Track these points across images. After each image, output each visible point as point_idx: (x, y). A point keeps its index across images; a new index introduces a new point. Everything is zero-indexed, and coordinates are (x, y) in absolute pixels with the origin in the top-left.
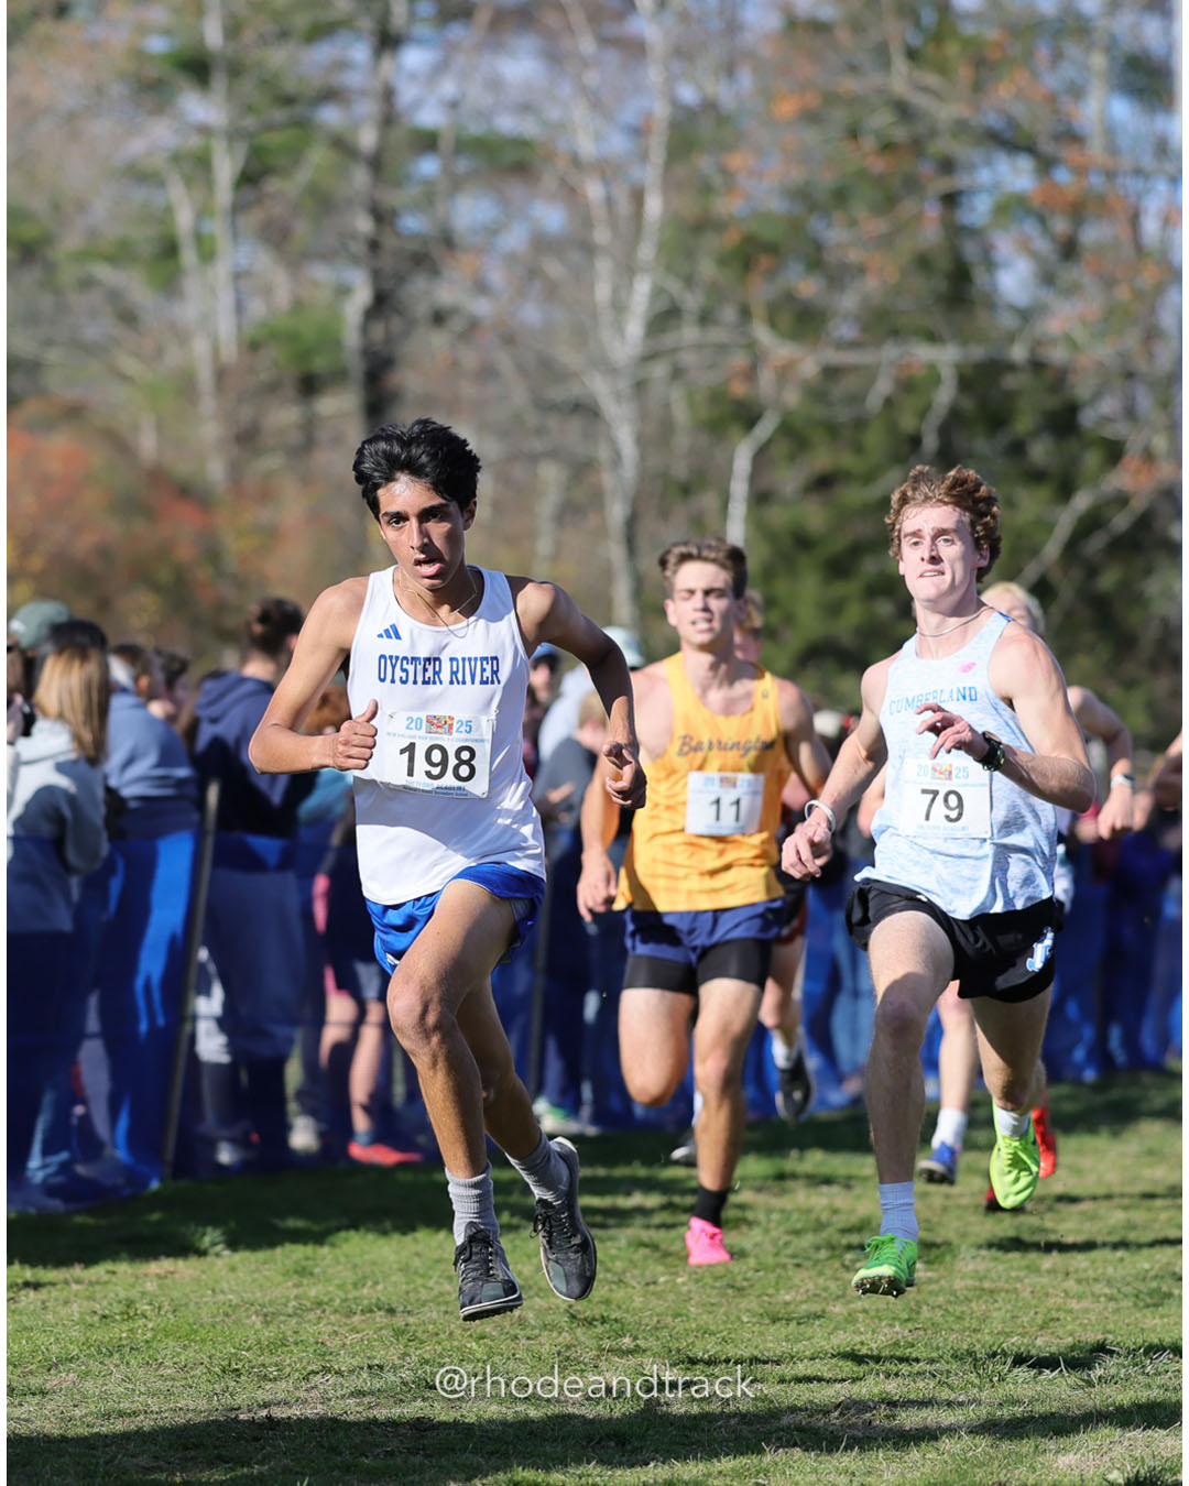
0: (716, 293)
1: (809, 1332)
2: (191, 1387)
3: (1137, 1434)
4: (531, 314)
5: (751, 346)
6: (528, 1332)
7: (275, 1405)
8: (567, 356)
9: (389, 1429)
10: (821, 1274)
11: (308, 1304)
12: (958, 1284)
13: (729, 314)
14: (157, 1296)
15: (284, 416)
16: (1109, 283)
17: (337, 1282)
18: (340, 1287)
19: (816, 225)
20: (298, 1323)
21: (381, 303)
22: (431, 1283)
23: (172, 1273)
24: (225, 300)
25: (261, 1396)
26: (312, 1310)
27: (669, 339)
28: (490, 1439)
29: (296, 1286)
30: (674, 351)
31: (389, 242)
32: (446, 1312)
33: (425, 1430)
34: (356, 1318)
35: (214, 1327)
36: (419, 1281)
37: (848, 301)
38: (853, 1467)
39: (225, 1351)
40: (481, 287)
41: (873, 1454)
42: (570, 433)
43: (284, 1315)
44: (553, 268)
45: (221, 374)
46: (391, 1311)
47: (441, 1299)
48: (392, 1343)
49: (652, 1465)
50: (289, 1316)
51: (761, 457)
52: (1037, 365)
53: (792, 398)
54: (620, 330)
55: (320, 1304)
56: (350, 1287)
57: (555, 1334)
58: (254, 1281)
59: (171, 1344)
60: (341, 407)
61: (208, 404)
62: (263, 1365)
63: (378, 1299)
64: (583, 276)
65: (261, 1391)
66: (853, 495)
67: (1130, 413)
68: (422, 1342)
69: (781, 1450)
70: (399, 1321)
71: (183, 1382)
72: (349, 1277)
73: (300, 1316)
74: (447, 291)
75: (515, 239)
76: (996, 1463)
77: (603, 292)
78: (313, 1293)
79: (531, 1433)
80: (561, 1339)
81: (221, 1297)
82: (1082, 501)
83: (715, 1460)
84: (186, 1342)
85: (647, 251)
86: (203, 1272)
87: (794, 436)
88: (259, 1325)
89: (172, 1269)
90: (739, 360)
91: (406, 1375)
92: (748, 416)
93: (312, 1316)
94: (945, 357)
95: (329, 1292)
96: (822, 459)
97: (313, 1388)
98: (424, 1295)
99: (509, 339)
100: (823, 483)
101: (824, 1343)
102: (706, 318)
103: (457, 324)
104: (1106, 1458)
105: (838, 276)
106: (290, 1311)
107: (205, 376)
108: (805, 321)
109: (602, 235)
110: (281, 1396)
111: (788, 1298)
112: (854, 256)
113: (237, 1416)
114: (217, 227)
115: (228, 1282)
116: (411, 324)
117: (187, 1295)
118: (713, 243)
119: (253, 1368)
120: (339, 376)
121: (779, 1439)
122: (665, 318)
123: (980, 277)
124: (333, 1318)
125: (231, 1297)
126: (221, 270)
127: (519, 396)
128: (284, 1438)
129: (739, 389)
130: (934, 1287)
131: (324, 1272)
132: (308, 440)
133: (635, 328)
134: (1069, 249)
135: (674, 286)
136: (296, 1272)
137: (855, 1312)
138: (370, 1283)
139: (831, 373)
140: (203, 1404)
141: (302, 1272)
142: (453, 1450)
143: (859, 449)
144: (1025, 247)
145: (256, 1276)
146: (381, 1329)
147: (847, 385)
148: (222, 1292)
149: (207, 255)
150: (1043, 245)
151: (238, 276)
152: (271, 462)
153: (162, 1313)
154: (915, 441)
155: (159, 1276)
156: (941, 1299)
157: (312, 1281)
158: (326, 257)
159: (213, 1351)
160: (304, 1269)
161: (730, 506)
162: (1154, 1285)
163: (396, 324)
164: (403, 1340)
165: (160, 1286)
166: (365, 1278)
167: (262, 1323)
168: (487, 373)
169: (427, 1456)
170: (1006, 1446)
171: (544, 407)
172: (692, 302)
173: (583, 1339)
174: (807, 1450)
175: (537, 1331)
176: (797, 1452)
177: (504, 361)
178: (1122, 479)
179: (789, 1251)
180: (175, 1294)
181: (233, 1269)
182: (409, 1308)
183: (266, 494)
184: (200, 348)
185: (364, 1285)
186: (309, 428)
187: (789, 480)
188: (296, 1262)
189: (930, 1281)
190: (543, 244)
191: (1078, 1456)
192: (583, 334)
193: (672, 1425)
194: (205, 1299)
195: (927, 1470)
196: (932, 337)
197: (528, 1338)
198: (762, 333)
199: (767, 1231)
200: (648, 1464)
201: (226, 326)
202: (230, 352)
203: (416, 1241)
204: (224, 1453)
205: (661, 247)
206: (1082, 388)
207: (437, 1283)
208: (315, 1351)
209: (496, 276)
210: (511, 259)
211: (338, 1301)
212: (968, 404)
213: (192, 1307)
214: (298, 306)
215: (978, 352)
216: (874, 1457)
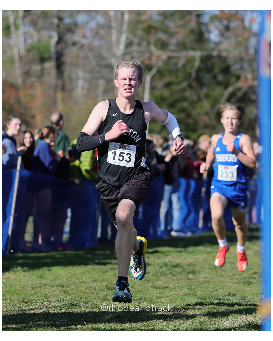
0: (142, 39)
1: (165, 291)
2: (14, 305)
3: (244, 316)
4: (96, 43)
5: (150, 51)
6: (96, 292)
7: (35, 309)
8: (105, 54)
9: (63, 315)
10: (167, 277)
11: (43, 285)
12: (201, 280)
13: (145, 44)
14: (6, 283)
15: (37, 68)
16: (237, 36)
17: (50, 279)
18: (51, 281)
19: (166, 22)
20: (40, 290)
21: (60, 40)
22: (73, 280)
23: (9, 277)
24: (21, 40)
25: (31, 307)
26: (44, 286)
27: (130, 49)
28: (87, 318)
29: (40, 280)
30: (131, 52)
31: (62, 26)
32: (76, 287)
33: (71, 316)
34: (55, 288)
35: (20, 291)
36: (70, 279)
37: (174, 41)
38: (175, 324)
39: (22, 296)
40: (84, 37)
41: (180, 321)
42: (106, 72)
43: (37, 287)
44: (102, 32)
45: (21, 58)
46: (63, 287)
47: (75, 284)
48: (63, 294)
49: (127, 324)
50: (38, 288)
51: (153, 78)
52: (219, 56)
53: (160, 64)
54: (118, 47)
55: (45, 285)
56: (53, 281)
57: (103, 292)
58: (29, 279)
59: (9, 295)
60: (50, 65)
61: (17, 64)
62: (32, 300)
63: (60, 283)
64: (109, 34)
65: (31, 306)
66: (175, 88)
67: (242, 68)
68: (71, 294)
69: (158, 320)
70: (65, 289)
71: (12, 304)
72: (53, 278)
73: (41, 288)
74: (76, 37)
75: (93, 25)
76: (210, 323)
77: (114, 38)
78: (44, 282)
79: (97, 316)
80: (104, 293)
81: (21, 283)
82: (230, 89)
83: (142, 323)
84: (13, 294)
85: (125, 28)
86: (17, 277)
87: (161, 73)
88: (31, 290)
89: (9, 276)
90: (147, 55)
91: (67, 302)
92: (150, 68)
93: (44, 288)
94: (197, 54)
95: (47, 282)
96: (167, 79)
97: (44, 305)
98: (71, 283)
99: (91, 49)
100: (168, 85)
101: (168, 294)
102: (139, 45)
103: (78, 46)
104: (236, 322)
105: (171, 34)
106: (38, 287)
107: (17, 58)
108: (163, 45)
109: (114, 24)
110: (36, 307)
111: (159, 283)
112: (175, 30)
113: (26, 312)
114: (19, 22)
115: (23, 279)
116: (67, 46)
117: (13, 283)
118: (140, 26)
119: (29, 300)
120: (49, 58)
121: (157, 318)
122: (129, 44)
123: (206, 35)
124: (49, 288)
125: (24, 283)
126: (21, 32)
127: (94, 63)
128: (37, 318)
129: (147, 62)
130: (195, 280)
131: (47, 277)
132: (42, 74)
133: (122, 47)
134: (227, 28)
135: (131, 37)
136: (40, 277)
137: (176, 286)
138: (58, 280)
139: (169, 58)
140: (17, 309)
141: (41, 277)
142: (78, 320)
143: (177, 76)
144: (217, 28)
145: (30, 278)
146: (60, 291)
147: (174, 61)
148: (22, 282)
149: (17, 28)
150: (221, 27)
151: (24, 34)
152: (33, 79)
153: (7, 287)
154: (190, 75)
155: (6, 278)
156: (196, 283)
157: (43, 279)
158: (47, 29)
159: (20, 296)
160: (42, 276)
161: (145, 91)
162: (248, 280)
163: (63, 45)
164: (66, 294)
165: (7, 281)
166: (56, 278)
167: (31, 289)
168: (86, 57)
169: (72, 322)
170: (212, 319)
171: (100, 66)
172: (136, 41)
173: (110, 293)
174: (163, 320)
175: (98, 291)
176: (162, 320)
177: (90, 54)
178: (240, 84)
179: (160, 271)
180: (10, 282)
181: (24, 276)
182: (67, 286)
183: (32, 87)
184: (15, 51)
185: (56, 280)
186: (43, 71)
187: (160, 84)
188: (40, 275)
189: (194, 279)
190: (99, 26)
191: (229, 322)
192: (109, 48)
193: (131, 314)
194: (18, 284)
195: (193, 325)
196: (194, 49)
197: (96, 293)
198: (153, 48)
199: (154, 267)
200: (126, 324)
201: (22, 46)
202: (23, 52)
203: (69, 269)
204: (22, 321)
205: (129, 27)
206: (230, 62)
207: (74, 280)
208: (44, 296)
209: (88, 34)
210: (92, 29)
211: (50, 284)
212: (203, 66)
213: (14, 285)
214: (40, 41)
215: (205, 53)
216: (180, 322)
